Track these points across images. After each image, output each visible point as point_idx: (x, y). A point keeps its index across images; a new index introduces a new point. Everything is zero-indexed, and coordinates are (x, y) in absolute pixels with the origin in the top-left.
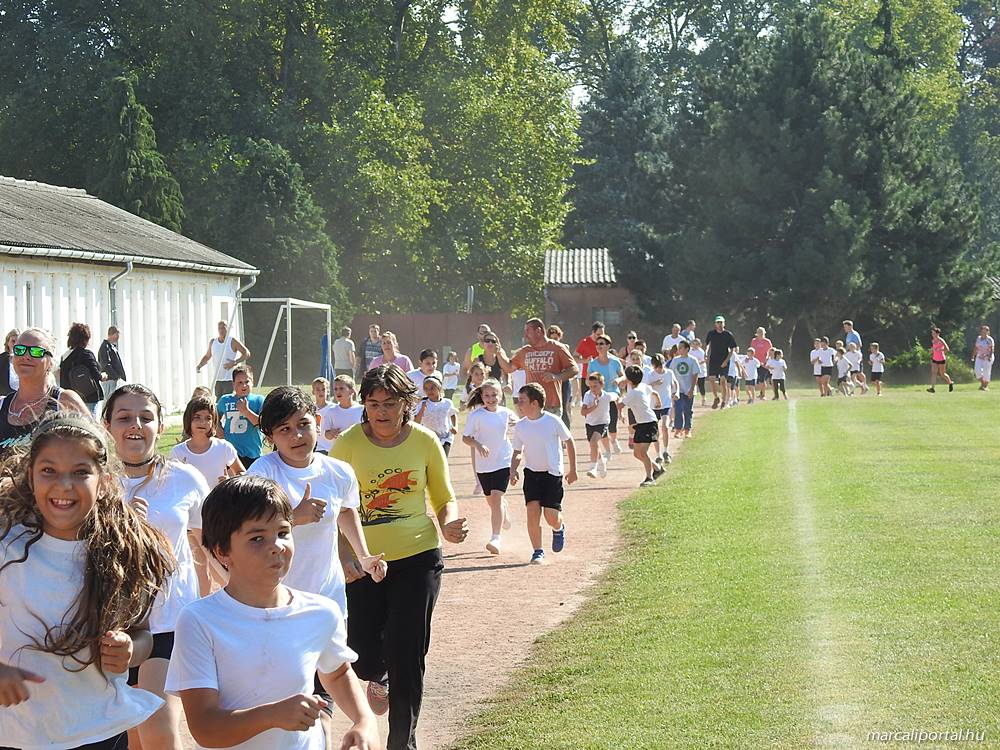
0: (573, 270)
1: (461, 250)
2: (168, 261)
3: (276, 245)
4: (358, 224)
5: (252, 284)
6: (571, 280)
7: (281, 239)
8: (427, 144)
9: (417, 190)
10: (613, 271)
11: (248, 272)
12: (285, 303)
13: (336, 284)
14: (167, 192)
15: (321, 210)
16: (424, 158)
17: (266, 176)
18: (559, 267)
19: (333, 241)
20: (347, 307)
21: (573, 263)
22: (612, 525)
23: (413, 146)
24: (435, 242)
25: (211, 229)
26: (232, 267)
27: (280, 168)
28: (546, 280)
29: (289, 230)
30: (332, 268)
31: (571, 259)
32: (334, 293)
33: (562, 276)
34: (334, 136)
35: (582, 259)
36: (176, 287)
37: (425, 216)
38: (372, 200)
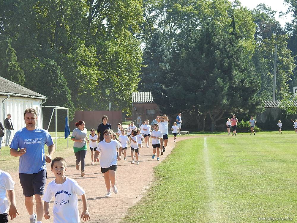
0: (141, 98)
1: (108, 92)
2: (20, 95)
3: (52, 90)
4: (77, 84)
5: (45, 102)
6: (140, 101)
7: (54, 88)
8: (97, 60)
9: (94, 74)
10: (152, 98)
11: (44, 98)
12: (55, 107)
13: (70, 102)
14: (20, 74)
15: (66, 80)
16: (96, 64)
17: (49, 69)
18: (136, 97)
19: (70, 89)
20: (74, 109)
21: (141, 96)
22: (152, 174)
23: (93, 61)
24: (99, 89)
25: (33, 85)
26: (39, 96)
27: (54, 67)
28: (133, 101)
29: (57, 85)
30: (69, 97)
31: (140, 95)
32: (69, 105)
33: (137, 100)
34: (70, 58)
35: (143, 95)
36: (22, 102)
37: (97, 82)
38: (81, 77)
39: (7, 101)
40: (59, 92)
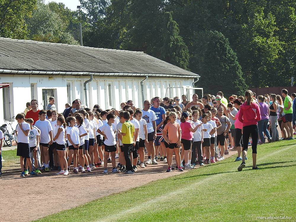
3: (220, 66)
5: (198, 81)
7: (222, 64)
11: (196, 77)
13: (241, 78)
14: (184, 50)
15: (236, 54)
16: (276, 33)
17: (216, 43)
19: (240, 64)
27: (222, 40)
29: (225, 60)
30: (240, 73)
39: (146, 82)
40: (228, 68)
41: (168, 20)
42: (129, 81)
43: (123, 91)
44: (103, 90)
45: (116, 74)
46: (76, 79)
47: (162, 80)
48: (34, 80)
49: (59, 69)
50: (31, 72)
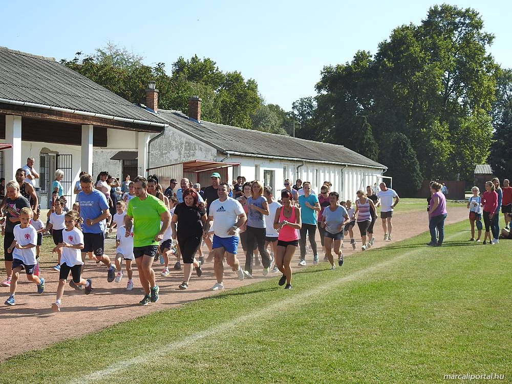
0: (482, 170)
1: (459, 164)
5: (385, 171)
6: (482, 173)
7: (404, 159)
8: (450, 135)
9: (446, 147)
10: (491, 171)
11: (384, 168)
15: (415, 152)
16: (448, 138)
17: (400, 143)
18: (479, 169)
26: (379, 166)
27: (404, 141)
28: (475, 173)
31: (482, 167)
32: (418, 174)
34: (424, 132)
35: (485, 167)
36: (362, 171)
37: (449, 154)
38: (434, 149)
39: (346, 170)
40: (408, 163)
41: (364, 122)
42: (332, 168)
43: (327, 175)
44: (312, 173)
45: (322, 162)
46: (291, 164)
47: (358, 169)
48: (258, 162)
49: (278, 155)
50: (256, 155)
